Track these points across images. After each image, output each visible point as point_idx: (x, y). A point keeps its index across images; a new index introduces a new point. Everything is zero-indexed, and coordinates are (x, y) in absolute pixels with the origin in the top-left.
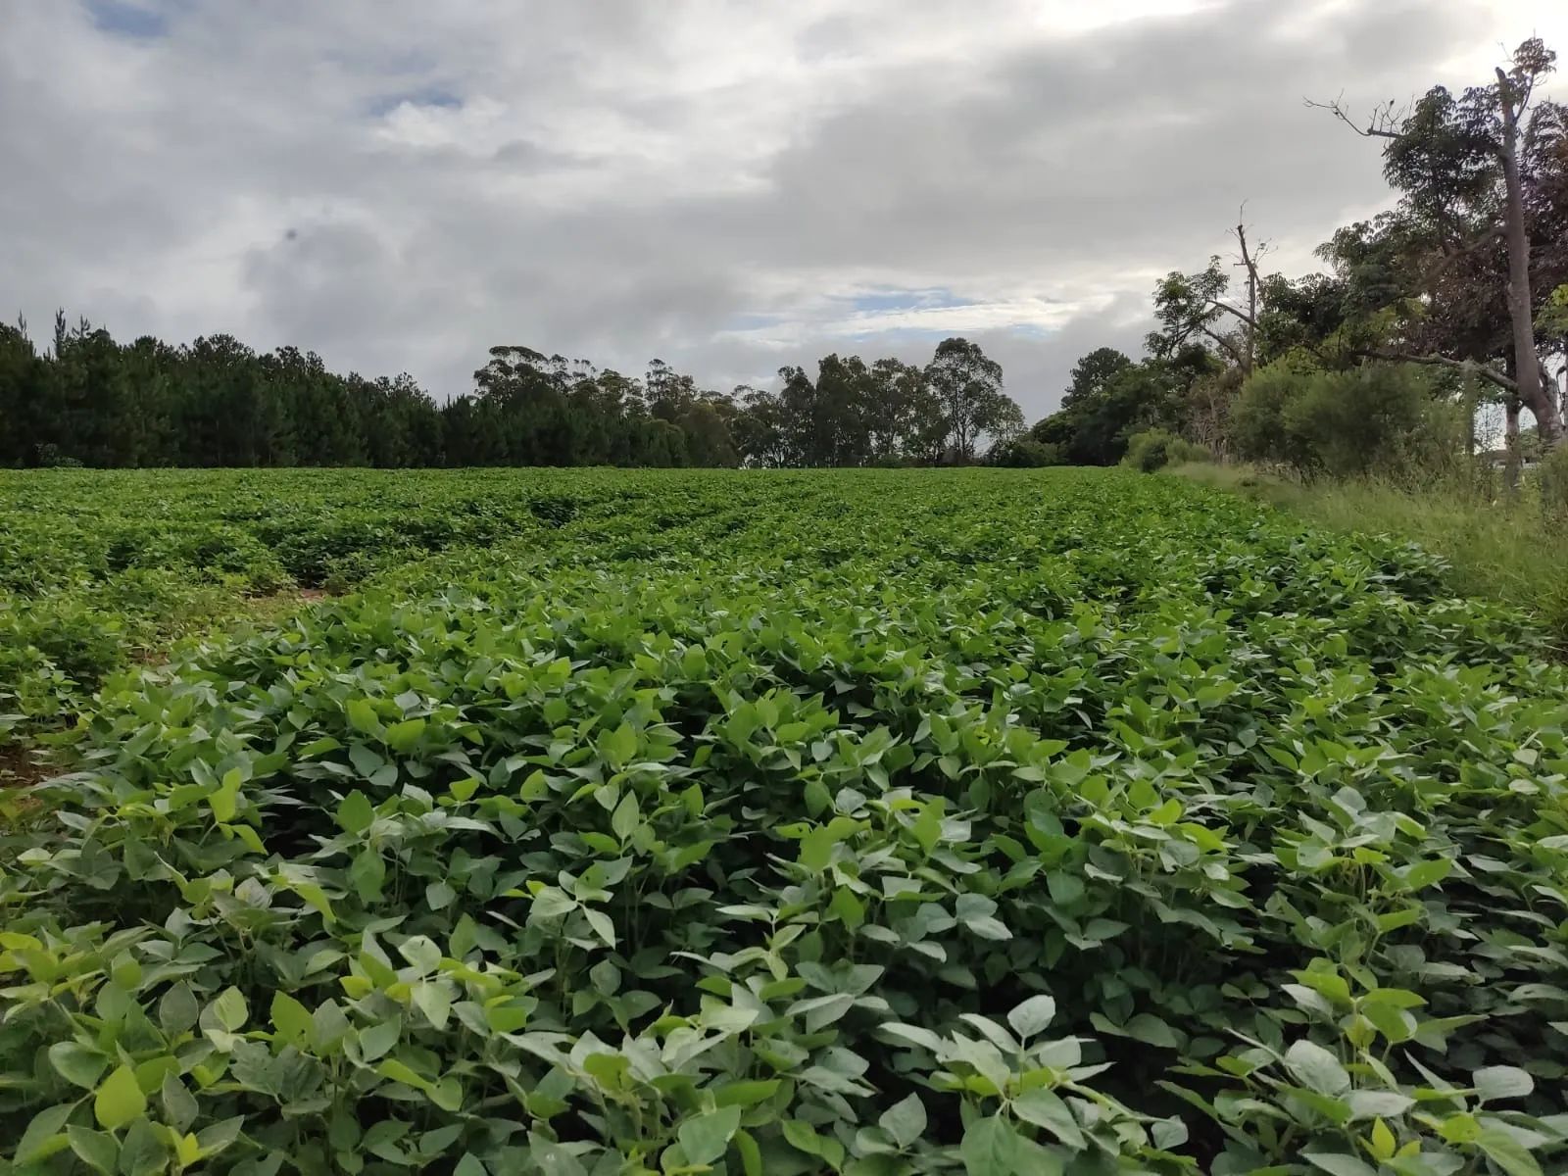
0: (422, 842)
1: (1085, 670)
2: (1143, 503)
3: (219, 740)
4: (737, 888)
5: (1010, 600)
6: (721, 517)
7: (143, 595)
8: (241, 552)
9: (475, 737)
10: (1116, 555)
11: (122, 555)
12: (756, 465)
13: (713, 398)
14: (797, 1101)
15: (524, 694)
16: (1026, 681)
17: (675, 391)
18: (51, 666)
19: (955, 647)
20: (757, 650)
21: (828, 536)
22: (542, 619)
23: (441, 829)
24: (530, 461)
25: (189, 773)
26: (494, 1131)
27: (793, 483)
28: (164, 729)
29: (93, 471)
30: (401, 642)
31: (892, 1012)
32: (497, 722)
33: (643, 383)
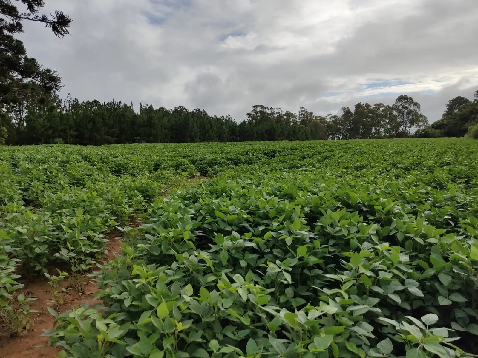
0: (237, 248)
1: (452, 207)
2: (474, 150)
3: (185, 217)
4: (329, 270)
5: (424, 183)
6: (322, 155)
7: (162, 177)
8: (186, 166)
9: (251, 220)
10: (463, 168)
11: (157, 167)
12: (333, 139)
13: (319, 118)
14: (350, 337)
15: (264, 208)
16: (430, 210)
17: (307, 117)
18: (140, 196)
19: (404, 198)
20: (335, 197)
21: (357, 161)
22: (268, 186)
23: (242, 245)
24: (263, 139)
25: (177, 225)
26: (258, 332)
27: (345, 144)
28: (171, 213)
29: (148, 144)
30: (229, 192)
31: (382, 314)
32: (257, 215)
33: (297, 114)
